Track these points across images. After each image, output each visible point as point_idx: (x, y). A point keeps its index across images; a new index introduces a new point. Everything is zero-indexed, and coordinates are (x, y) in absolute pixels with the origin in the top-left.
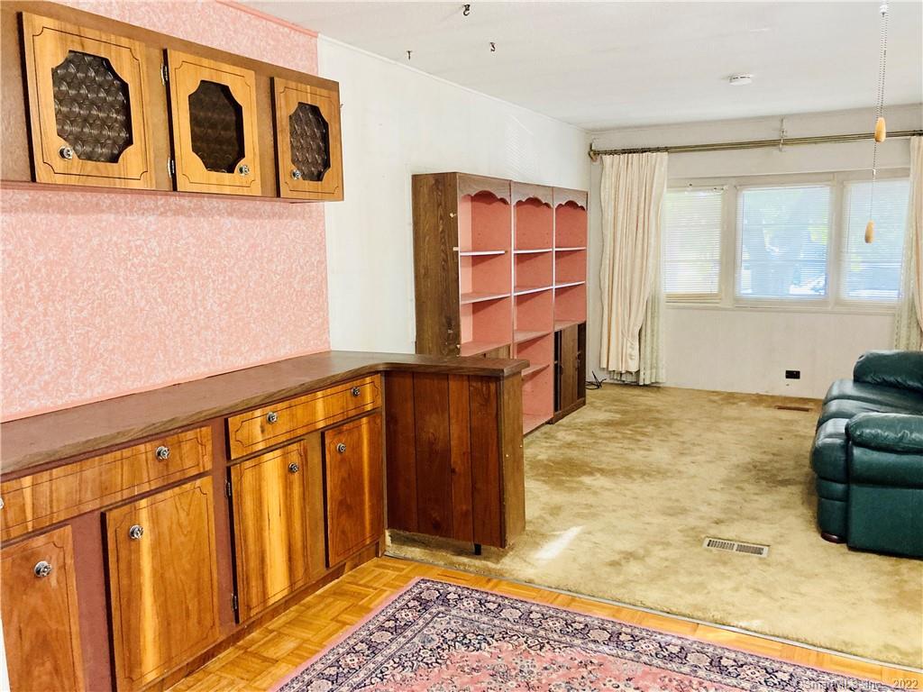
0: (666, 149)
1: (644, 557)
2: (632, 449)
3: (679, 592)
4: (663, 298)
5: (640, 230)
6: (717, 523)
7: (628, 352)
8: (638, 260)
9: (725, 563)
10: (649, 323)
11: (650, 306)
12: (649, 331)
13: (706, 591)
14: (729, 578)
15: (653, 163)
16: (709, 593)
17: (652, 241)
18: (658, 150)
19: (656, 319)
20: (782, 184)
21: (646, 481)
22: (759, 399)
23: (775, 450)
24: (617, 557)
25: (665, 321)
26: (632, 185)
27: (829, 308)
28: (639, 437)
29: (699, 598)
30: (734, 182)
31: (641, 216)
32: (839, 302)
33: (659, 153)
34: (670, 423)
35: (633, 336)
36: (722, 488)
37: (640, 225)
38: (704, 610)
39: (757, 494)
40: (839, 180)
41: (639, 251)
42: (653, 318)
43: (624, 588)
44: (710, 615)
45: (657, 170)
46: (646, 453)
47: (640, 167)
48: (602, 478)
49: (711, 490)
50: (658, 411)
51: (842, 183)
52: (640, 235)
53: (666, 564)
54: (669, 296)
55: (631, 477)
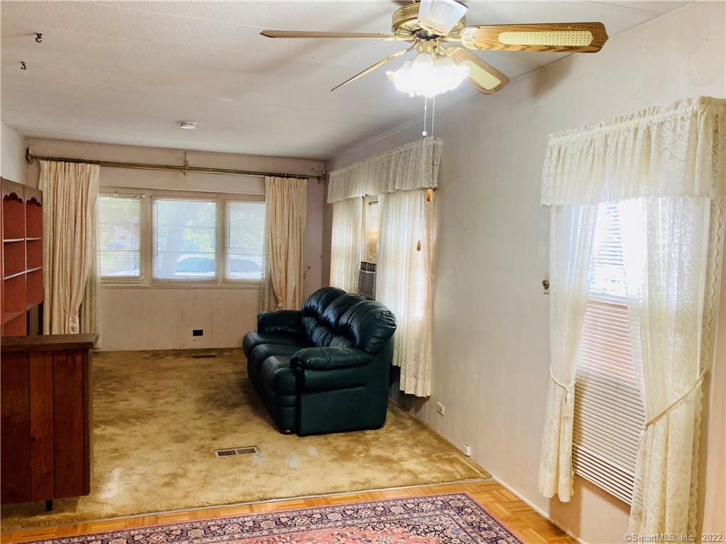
0: (98, 163)
1: (185, 474)
2: (114, 402)
3: (225, 489)
4: (99, 281)
5: (78, 225)
6: (214, 440)
7: (70, 325)
8: (77, 250)
9: (239, 464)
10: (88, 302)
11: (88, 287)
12: (88, 307)
13: (242, 484)
14: (249, 471)
15: (88, 172)
16: (244, 484)
17: (89, 234)
18: (91, 162)
19: (94, 297)
20: (184, 197)
21: (142, 423)
22: (178, 353)
23: (213, 385)
24: (166, 480)
25: (100, 298)
26: (70, 188)
27: (219, 285)
28: (112, 392)
29: (240, 489)
30: (149, 193)
31: (79, 214)
32: (225, 281)
33: (92, 165)
34: (127, 378)
35: (74, 313)
36: (201, 417)
37: (78, 220)
38: (250, 494)
39: (224, 416)
40: (222, 200)
41: (78, 242)
42: (91, 296)
43: (189, 497)
44: (255, 497)
45: (91, 178)
46: (127, 403)
47: (76, 174)
48: (108, 427)
49: (194, 419)
50: (110, 371)
51: (224, 201)
52: (78, 229)
53: (203, 474)
54: (103, 278)
55: (129, 423)
